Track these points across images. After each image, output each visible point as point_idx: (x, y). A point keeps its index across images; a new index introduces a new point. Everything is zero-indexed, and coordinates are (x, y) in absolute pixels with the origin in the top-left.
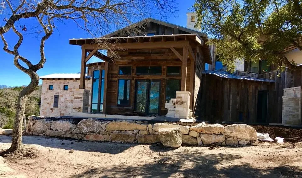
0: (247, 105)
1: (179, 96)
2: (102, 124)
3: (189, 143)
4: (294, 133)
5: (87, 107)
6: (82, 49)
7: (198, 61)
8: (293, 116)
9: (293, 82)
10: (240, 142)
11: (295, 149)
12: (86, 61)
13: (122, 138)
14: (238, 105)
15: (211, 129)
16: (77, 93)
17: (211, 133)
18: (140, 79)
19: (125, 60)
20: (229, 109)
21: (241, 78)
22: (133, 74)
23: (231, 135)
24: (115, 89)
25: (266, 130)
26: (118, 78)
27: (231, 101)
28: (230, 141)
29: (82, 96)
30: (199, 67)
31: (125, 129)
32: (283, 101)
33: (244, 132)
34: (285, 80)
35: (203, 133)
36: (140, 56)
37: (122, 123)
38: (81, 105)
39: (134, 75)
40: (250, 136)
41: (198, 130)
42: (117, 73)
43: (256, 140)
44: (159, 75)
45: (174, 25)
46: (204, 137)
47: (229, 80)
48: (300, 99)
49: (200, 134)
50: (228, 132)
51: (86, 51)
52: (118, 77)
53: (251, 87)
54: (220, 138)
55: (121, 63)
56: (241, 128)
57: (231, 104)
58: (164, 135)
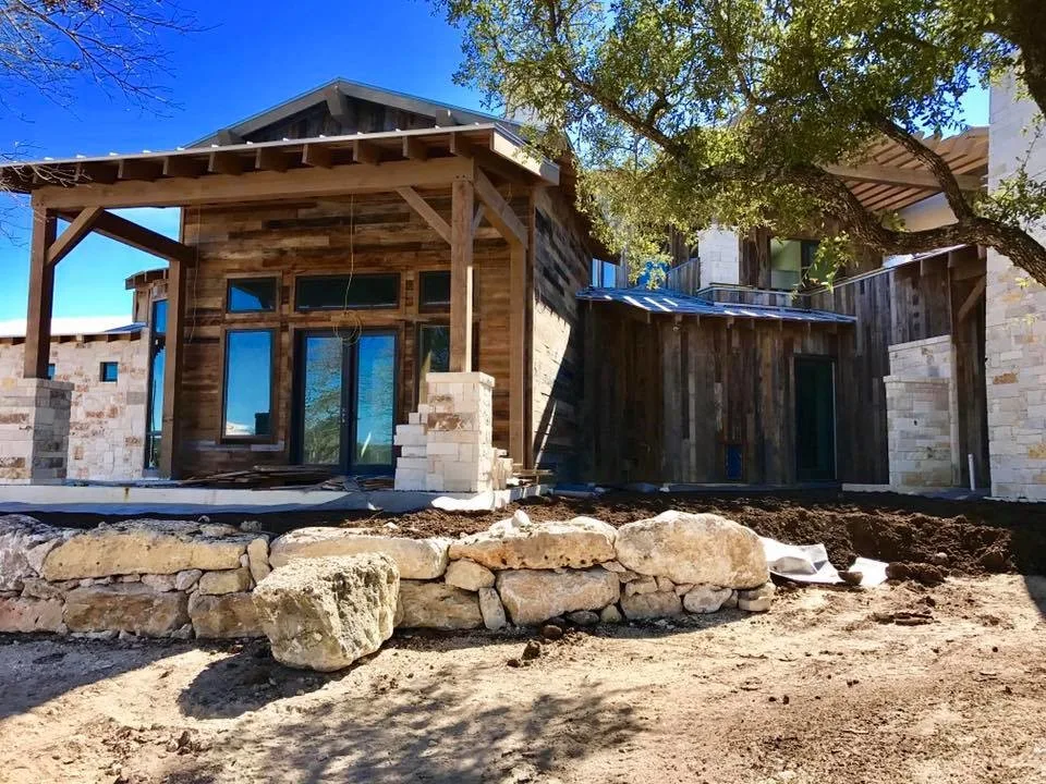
0: (758, 416)
1: (441, 392)
2: (32, 546)
3: (442, 622)
4: (929, 533)
5: (56, 455)
6: (35, 204)
7: (549, 249)
8: (931, 453)
9: (921, 320)
10: (687, 602)
11: (933, 625)
12: (51, 257)
13: (119, 613)
14: (719, 418)
15: (545, 546)
16: (7, 397)
17: (550, 567)
18: (311, 325)
19: (252, 250)
20: (686, 435)
21: (727, 312)
22: (285, 306)
23: (642, 567)
24: (214, 374)
25: (817, 528)
26: (227, 327)
27: (692, 403)
28: (639, 598)
29: (30, 411)
30: (554, 272)
31: (138, 570)
32: (888, 396)
33: (704, 552)
34: (889, 313)
35: (511, 569)
36: (314, 234)
37: (123, 537)
38: (25, 449)
39: (288, 310)
40: (733, 569)
41: (485, 555)
42: (219, 305)
43: (762, 586)
44: (387, 308)
45: (432, 104)
46: (512, 587)
47: (679, 319)
48: (951, 385)
49: (496, 572)
50: (630, 555)
51: (53, 214)
52: (224, 321)
53: (768, 341)
54: (590, 589)
55: (236, 267)
56: (688, 533)
57: (692, 414)
58: (274, 607)
